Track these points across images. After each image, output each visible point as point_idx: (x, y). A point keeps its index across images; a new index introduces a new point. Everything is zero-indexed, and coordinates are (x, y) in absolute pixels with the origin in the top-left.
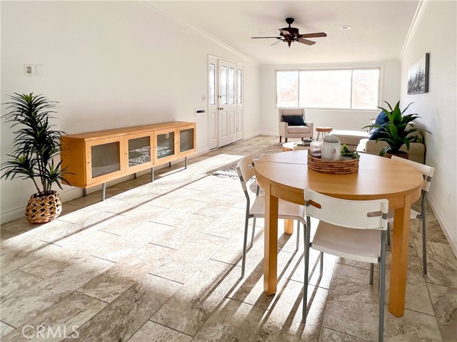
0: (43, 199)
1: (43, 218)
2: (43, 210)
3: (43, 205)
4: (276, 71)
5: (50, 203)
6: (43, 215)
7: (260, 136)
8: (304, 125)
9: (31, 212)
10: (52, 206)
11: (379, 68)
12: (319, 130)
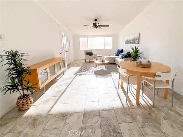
0: (26, 99)
1: (28, 107)
2: (27, 103)
3: (27, 101)
4: (79, 37)
5: (29, 99)
6: (28, 106)
7: (75, 60)
8: (93, 55)
9: (21, 106)
10: (31, 100)
11: (112, 37)
12: (98, 56)
